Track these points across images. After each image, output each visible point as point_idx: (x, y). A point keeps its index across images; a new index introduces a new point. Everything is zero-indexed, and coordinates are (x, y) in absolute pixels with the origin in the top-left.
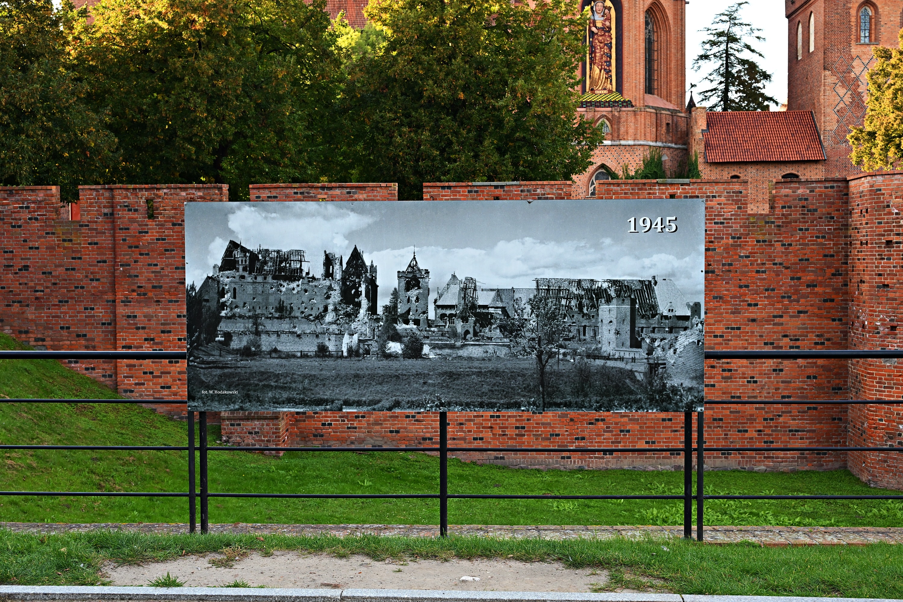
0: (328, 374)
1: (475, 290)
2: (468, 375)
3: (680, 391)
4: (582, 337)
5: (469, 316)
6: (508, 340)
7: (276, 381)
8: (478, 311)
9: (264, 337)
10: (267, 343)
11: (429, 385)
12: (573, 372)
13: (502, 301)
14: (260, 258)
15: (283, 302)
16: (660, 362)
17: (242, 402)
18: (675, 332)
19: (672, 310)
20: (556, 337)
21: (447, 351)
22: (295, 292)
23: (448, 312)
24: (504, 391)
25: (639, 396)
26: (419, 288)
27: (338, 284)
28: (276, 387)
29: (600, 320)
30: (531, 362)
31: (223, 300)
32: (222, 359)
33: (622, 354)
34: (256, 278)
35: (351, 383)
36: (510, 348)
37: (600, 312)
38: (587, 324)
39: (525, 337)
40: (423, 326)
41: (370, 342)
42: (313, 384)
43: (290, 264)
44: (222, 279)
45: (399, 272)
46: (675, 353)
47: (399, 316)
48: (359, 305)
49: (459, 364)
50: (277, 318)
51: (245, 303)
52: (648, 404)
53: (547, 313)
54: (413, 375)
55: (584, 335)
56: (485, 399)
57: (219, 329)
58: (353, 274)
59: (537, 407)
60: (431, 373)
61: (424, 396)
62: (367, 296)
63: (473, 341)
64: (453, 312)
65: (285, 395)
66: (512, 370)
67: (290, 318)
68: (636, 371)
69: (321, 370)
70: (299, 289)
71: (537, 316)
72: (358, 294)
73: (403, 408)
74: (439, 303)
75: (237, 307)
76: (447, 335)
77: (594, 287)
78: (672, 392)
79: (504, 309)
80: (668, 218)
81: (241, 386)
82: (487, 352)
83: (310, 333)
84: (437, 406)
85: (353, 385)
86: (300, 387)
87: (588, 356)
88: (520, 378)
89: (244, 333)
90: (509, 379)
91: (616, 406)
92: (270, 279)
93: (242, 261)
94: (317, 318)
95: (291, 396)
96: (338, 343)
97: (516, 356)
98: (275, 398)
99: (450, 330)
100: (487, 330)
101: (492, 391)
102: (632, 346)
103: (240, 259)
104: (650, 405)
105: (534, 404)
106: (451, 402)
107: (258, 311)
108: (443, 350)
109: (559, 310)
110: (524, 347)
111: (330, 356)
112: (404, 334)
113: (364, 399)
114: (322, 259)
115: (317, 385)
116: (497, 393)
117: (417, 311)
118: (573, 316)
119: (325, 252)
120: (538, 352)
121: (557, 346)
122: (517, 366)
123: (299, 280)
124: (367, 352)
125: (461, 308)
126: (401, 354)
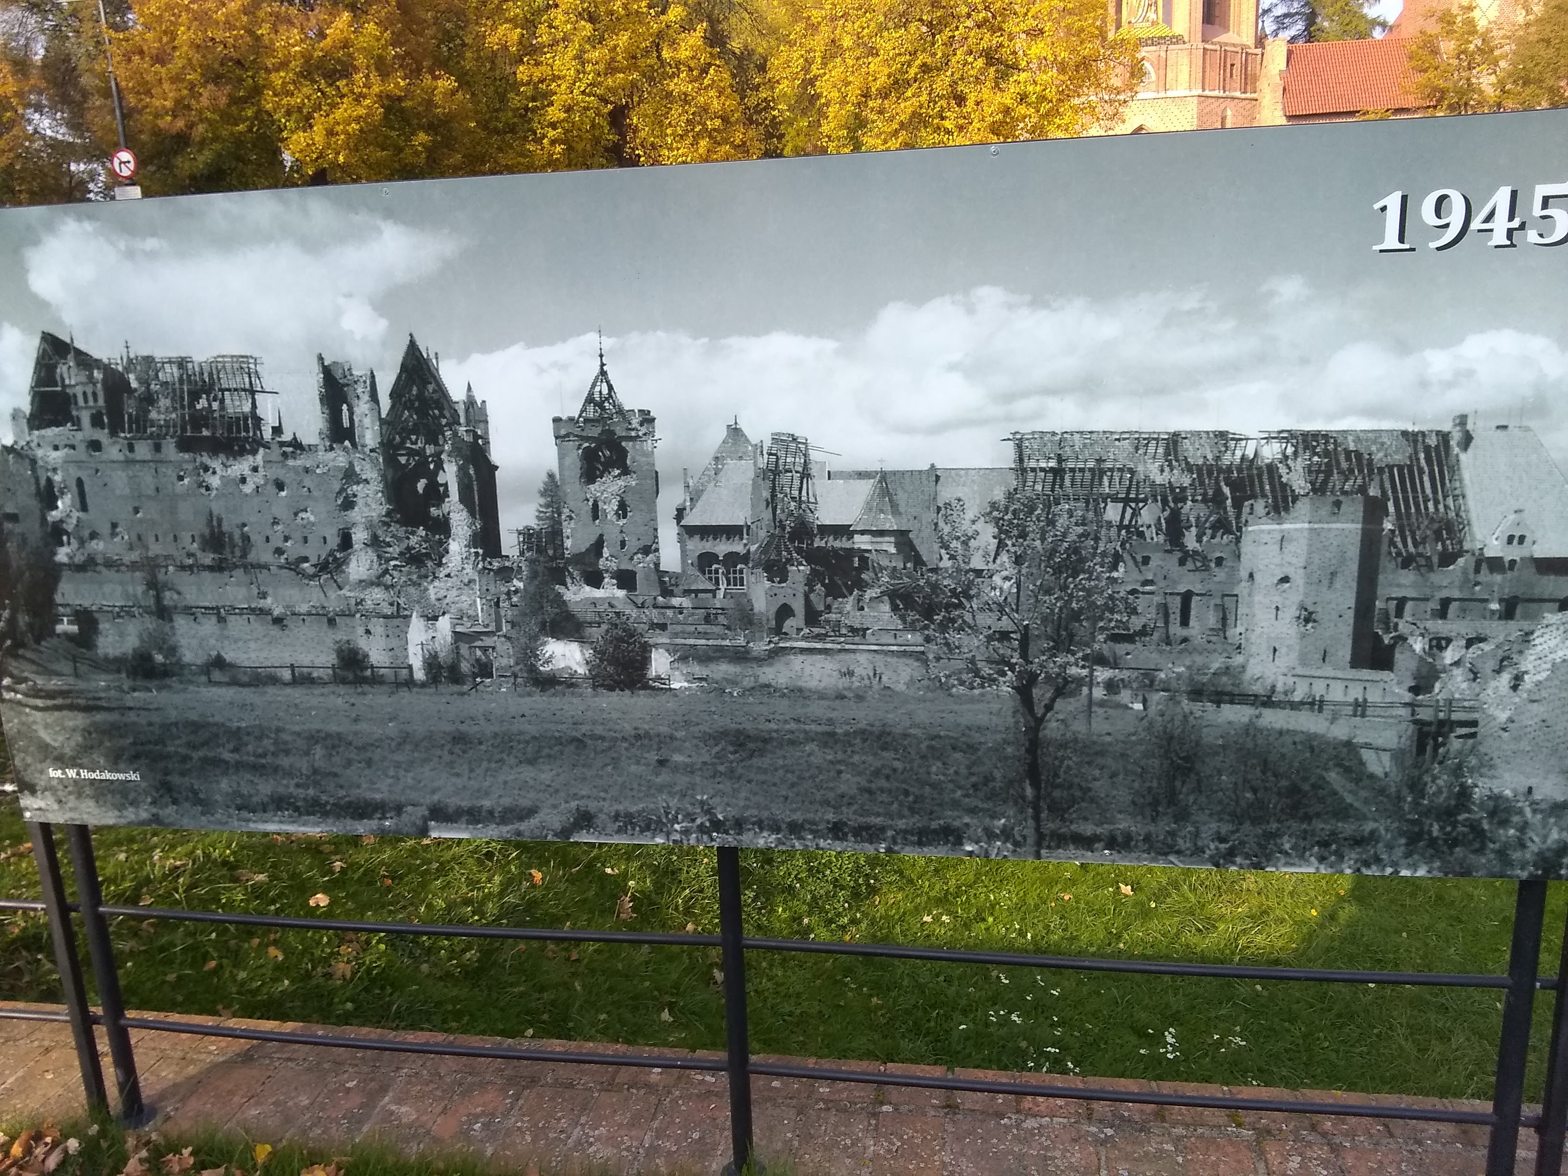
0: (378, 732)
1: (806, 475)
2: (792, 743)
3: (1520, 812)
4: (1176, 630)
5: (790, 561)
6: (918, 638)
7: (236, 750)
8: (818, 543)
9: (181, 623)
10: (194, 642)
11: (676, 769)
12: (1140, 742)
13: (895, 510)
14: (134, 384)
15: (220, 521)
16: (1455, 717)
17: (154, 803)
18: (1526, 616)
19: (1522, 539)
20: (1082, 628)
21: (723, 669)
22: (248, 489)
23: (722, 548)
24: (907, 793)
25: (1369, 826)
26: (626, 471)
27: (372, 461)
28: (239, 766)
29: (1244, 574)
30: (995, 707)
31: (54, 515)
32: (81, 685)
33: (1319, 689)
34: (131, 448)
35: (447, 757)
36: (925, 662)
37: (1247, 547)
38: (1197, 588)
39: (975, 629)
40: (646, 589)
41: (488, 641)
42: (336, 759)
43: (222, 401)
44: (40, 453)
45: (557, 420)
46: (1515, 688)
47: (569, 562)
48: (442, 527)
49: (764, 710)
50: (210, 568)
51: (114, 526)
52: (1399, 852)
53: (1053, 552)
54: (624, 739)
55: (1185, 621)
56: (850, 816)
57: (58, 599)
58: (415, 430)
59: (1016, 844)
60: (680, 734)
61: (661, 801)
62: (465, 498)
63: (805, 638)
64: (738, 547)
65: (265, 788)
66: (934, 732)
67: (245, 567)
68: (1368, 746)
69: (356, 720)
70: (259, 479)
71: (1018, 561)
72: (437, 493)
73: (602, 832)
74: (691, 519)
75: (94, 535)
76: (722, 619)
77: (1227, 459)
78: (1492, 814)
79: (903, 538)
80: (1542, 190)
81: (143, 761)
82: (851, 673)
83: (309, 614)
84: (701, 829)
85: (451, 764)
86: (303, 765)
87: (1197, 693)
88: (958, 755)
89: (125, 612)
90: (923, 757)
91: (1287, 854)
92: (170, 448)
93: (85, 393)
94: (323, 567)
95: (281, 790)
96: (394, 643)
97: (944, 688)
98: (237, 793)
99: (729, 604)
100: (849, 603)
101: (870, 792)
102: (1357, 662)
103: (79, 390)
104: (1408, 855)
105: (1006, 834)
106: (746, 820)
107: (155, 549)
108: (713, 666)
109: (1097, 539)
110: (972, 661)
111: (376, 680)
112: (590, 617)
113: (487, 803)
114: (314, 382)
115: (349, 763)
116: (884, 797)
117: (623, 544)
118: (1146, 560)
119: (321, 358)
120: (1020, 676)
121: (1085, 658)
122: (951, 718)
123: (254, 452)
124: (484, 670)
125: (763, 534)
126: (585, 678)
